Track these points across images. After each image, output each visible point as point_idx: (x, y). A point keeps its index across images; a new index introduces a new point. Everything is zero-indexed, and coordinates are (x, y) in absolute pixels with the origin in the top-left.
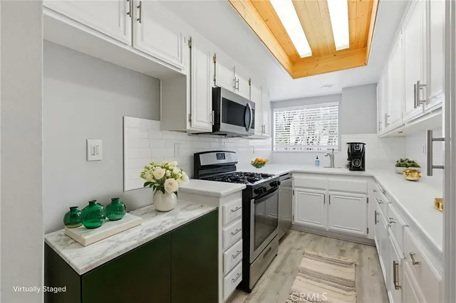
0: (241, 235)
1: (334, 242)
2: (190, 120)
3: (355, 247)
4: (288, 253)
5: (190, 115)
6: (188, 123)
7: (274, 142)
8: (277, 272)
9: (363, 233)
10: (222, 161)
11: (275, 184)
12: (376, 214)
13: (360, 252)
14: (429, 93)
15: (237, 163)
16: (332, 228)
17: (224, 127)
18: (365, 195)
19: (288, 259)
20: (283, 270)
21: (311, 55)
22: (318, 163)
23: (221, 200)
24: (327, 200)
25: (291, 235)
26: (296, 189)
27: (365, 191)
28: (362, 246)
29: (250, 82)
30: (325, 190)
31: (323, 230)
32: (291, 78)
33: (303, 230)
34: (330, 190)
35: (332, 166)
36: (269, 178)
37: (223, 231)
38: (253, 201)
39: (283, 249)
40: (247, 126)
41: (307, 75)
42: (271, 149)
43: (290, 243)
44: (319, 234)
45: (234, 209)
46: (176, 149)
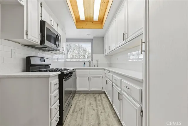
0: (58, 98)
1: (92, 95)
2: (27, 34)
3: (99, 95)
4: (76, 103)
5: (27, 31)
6: (25, 36)
7: (66, 57)
8: (73, 112)
9: (101, 89)
10: (43, 63)
11: (71, 73)
12: (106, 81)
13: (101, 96)
14: (128, 35)
15: (50, 64)
16: (91, 90)
17: (47, 43)
18: (101, 76)
19: (77, 105)
20: (76, 110)
21: (84, 20)
22: (84, 65)
23: (50, 79)
24: (89, 79)
25: (76, 96)
26: (77, 76)
27: (101, 74)
28: (101, 94)
29: (58, 25)
30: (88, 75)
31: (88, 91)
32: (76, 28)
33: (80, 93)
34: (90, 75)
35: (90, 66)
36: (69, 70)
37: (51, 96)
38: (64, 80)
39: (74, 102)
40: (57, 46)
41: (82, 28)
42: (64, 60)
43: (76, 99)
44: (86, 93)
45: (56, 84)
46: (13, 53)
